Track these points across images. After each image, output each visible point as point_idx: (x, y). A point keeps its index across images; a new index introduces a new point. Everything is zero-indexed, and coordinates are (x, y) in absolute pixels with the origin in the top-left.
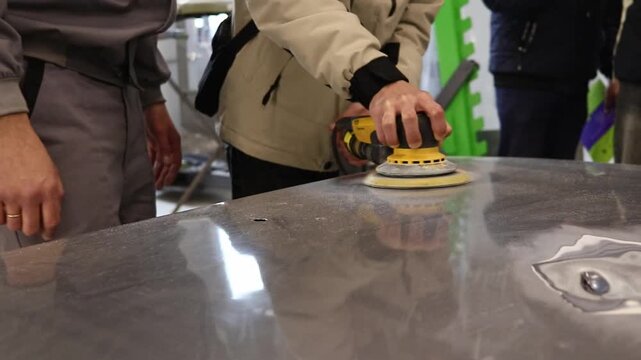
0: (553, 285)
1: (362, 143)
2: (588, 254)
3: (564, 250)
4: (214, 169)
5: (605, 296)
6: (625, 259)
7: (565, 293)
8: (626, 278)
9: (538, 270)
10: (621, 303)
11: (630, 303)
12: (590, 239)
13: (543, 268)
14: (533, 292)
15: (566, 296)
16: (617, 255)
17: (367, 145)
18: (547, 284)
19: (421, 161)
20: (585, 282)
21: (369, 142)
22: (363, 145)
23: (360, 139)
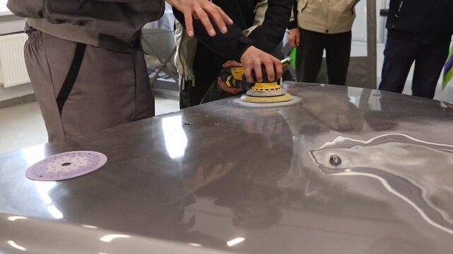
0: (316, 161)
1: (237, 80)
2: (338, 146)
3: (328, 144)
4: (158, 77)
5: (338, 167)
6: (353, 149)
7: (321, 165)
8: (350, 159)
9: (312, 154)
10: (343, 170)
11: (347, 170)
12: (340, 138)
13: (314, 153)
14: (307, 165)
15: (321, 166)
16: (349, 147)
17: (240, 81)
18: (314, 160)
19: (264, 89)
20: (332, 160)
21: (241, 79)
22: (238, 81)
23: (236, 78)
